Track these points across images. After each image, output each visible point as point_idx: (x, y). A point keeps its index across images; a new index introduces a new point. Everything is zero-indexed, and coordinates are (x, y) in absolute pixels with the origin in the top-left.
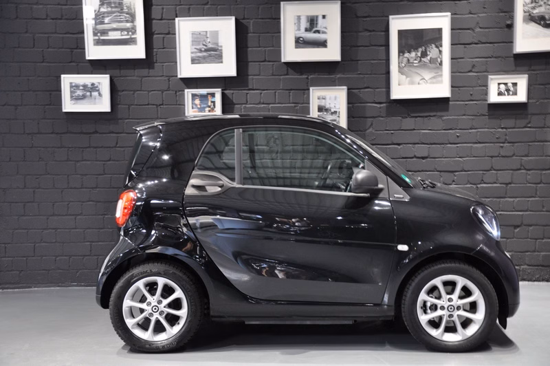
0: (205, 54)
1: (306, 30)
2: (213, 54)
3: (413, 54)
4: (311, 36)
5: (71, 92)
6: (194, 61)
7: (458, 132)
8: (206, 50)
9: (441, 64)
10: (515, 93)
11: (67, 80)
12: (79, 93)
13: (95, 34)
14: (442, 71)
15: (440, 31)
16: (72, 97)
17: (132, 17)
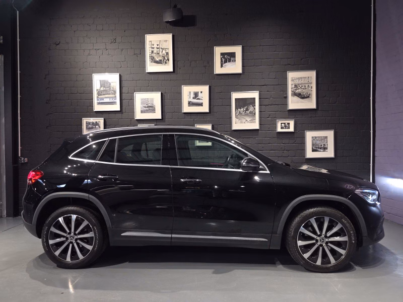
0: (147, 109)
1: (193, 98)
2: (151, 109)
3: (242, 109)
4: (195, 101)
5: (87, 126)
6: (142, 112)
7: (263, 145)
8: (147, 107)
9: (255, 114)
10: (289, 128)
11: (85, 121)
12: (90, 126)
13: (98, 100)
14: (255, 117)
15: (254, 99)
16: (87, 128)
17: (115, 92)
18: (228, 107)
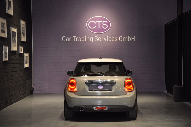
4: (3, 29)
9: (16, 42)
14: (16, 44)
18: (10, 35)
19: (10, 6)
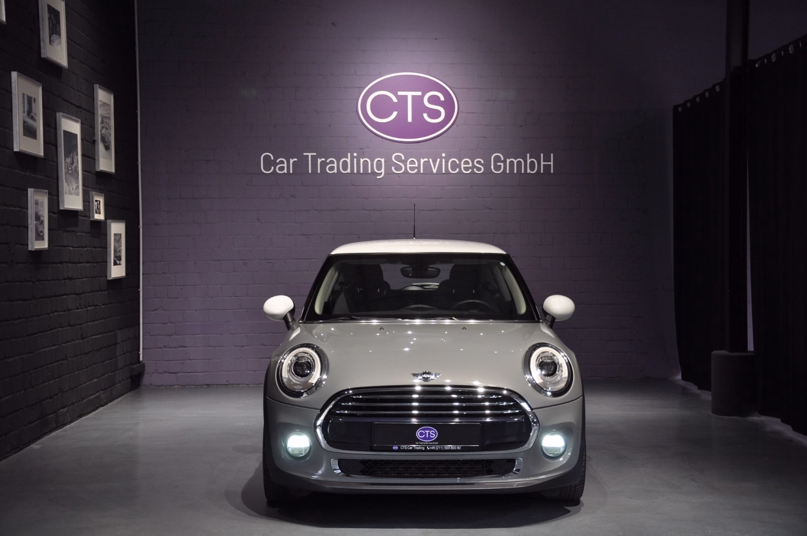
4: (30, 122)
7: (81, 251)
9: (78, 173)
10: (100, 213)
14: (78, 182)
18: (54, 148)
19: (54, 30)
